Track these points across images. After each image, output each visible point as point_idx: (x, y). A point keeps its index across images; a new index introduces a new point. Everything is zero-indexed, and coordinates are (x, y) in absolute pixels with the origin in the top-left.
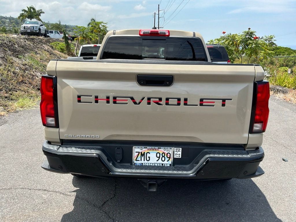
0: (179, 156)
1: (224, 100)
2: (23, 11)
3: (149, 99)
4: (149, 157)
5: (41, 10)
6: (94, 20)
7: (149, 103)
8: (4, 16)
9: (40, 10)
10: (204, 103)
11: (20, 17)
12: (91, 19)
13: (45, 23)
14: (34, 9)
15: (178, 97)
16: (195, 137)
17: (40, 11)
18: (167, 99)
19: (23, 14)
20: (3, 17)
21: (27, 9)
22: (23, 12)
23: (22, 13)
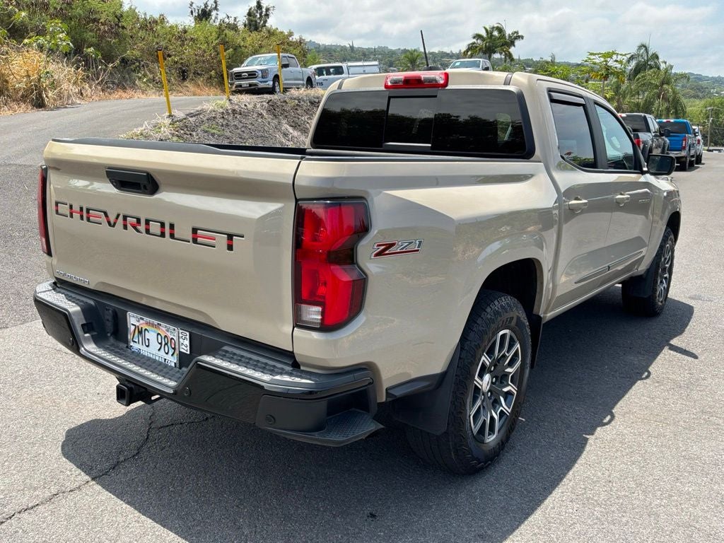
0: (186, 348)
1: (230, 237)
2: (474, 38)
3: (125, 218)
4: (148, 339)
5: (517, 32)
6: (645, 46)
7: (125, 227)
8: (448, 52)
9: (515, 32)
10: (199, 239)
11: (467, 52)
12: (639, 44)
13: (534, 62)
14: (500, 30)
15: (161, 219)
16: (205, 314)
17: (515, 35)
18: (147, 222)
19: (474, 43)
20: (445, 53)
21: (484, 34)
22: (475, 40)
23: (471, 42)
